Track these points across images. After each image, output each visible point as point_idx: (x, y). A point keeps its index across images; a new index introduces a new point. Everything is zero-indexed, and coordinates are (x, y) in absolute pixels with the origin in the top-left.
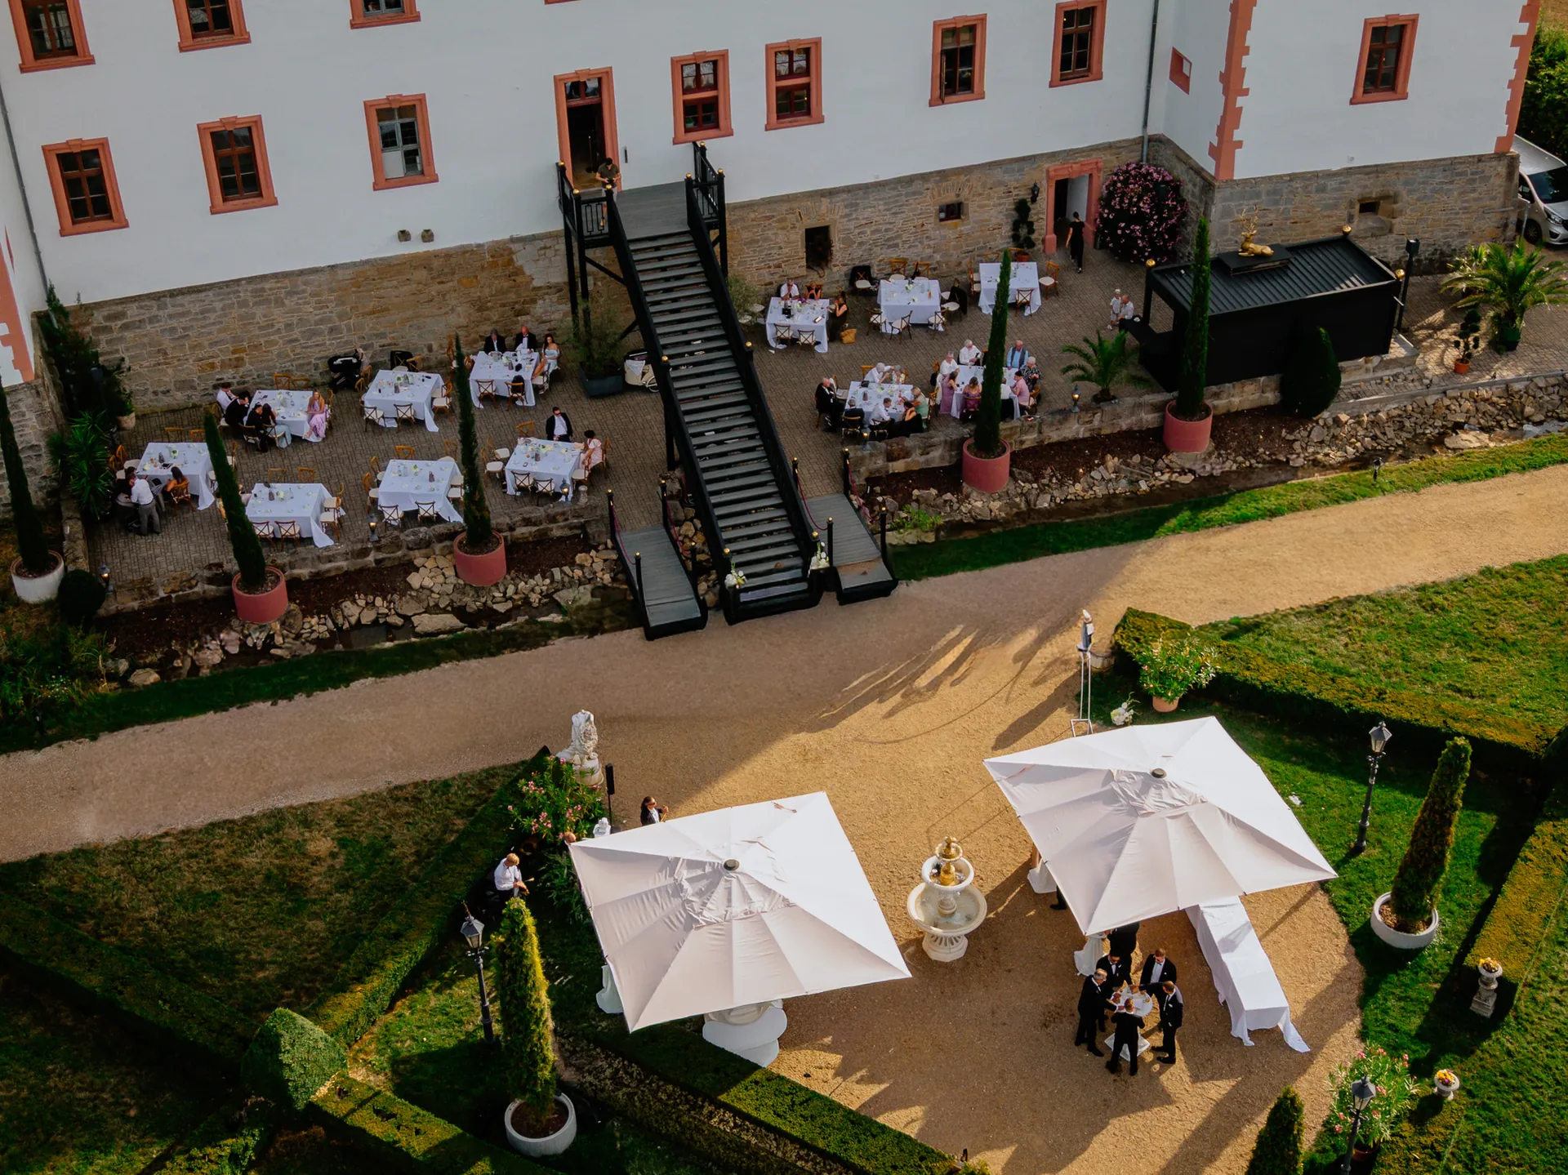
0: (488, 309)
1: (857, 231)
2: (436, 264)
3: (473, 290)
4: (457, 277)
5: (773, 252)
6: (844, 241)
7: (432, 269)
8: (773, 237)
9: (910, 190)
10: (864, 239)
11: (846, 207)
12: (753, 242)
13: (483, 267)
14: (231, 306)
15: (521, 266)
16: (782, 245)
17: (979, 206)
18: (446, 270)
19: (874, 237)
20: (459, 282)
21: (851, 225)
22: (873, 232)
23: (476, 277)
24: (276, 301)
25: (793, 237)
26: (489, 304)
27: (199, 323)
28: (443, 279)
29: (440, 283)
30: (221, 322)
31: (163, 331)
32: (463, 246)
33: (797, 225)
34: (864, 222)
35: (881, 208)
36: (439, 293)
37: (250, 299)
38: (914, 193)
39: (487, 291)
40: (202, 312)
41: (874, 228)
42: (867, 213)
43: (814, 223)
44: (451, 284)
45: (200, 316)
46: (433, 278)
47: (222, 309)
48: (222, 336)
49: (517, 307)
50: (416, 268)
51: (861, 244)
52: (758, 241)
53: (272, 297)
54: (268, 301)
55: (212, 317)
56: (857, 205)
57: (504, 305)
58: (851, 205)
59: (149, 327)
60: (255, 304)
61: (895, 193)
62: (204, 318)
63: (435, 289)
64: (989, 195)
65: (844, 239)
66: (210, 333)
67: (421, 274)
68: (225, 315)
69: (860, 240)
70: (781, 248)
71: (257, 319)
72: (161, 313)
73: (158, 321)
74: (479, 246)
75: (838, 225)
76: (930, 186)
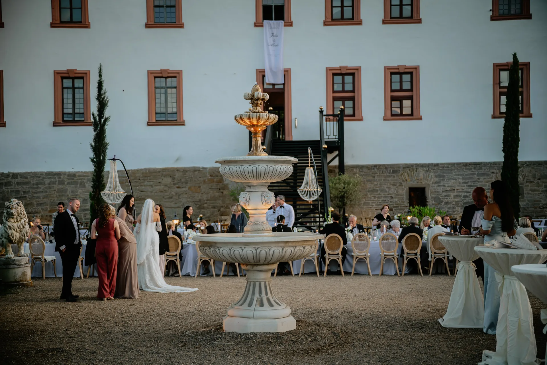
0: (204, 208)
1: (444, 194)
2: (177, 175)
3: (196, 194)
4: (188, 185)
5: (387, 199)
6: (435, 199)
7: (174, 179)
8: (387, 190)
9: (481, 171)
10: (449, 200)
11: (436, 177)
12: (373, 191)
13: (204, 181)
14: (54, 183)
15: (227, 184)
16: (393, 196)
17: (531, 190)
18: (183, 180)
19: (456, 200)
20: (189, 188)
21: (440, 189)
22: (456, 196)
23: (199, 187)
24: (81, 184)
25: (400, 192)
26: (205, 205)
27: (34, 191)
28: (180, 185)
29: (178, 187)
30: (46, 192)
31: (11, 192)
32: (195, 167)
33: (403, 184)
34: (449, 189)
35: (461, 181)
36: (176, 194)
37: (66, 180)
38: (483, 174)
39: (205, 197)
40: (37, 184)
41: (455, 194)
42: (451, 183)
43: (414, 184)
44: (184, 189)
45: (35, 186)
46: (174, 184)
47: (49, 184)
48: (45, 200)
49: (222, 209)
50: (166, 176)
51: (447, 203)
52: (377, 191)
53: (79, 181)
54: (76, 183)
55: (42, 187)
56: (444, 176)
57: (214, 207)
58: (439, 176)
59: (4, 188)
60: (68, 183)
61: (470, 172)
62: (37, 188)
63: (175, 190)
64: (538, 183)
65: (435, 198)
66: (38, 197)
67: (168, 180)
68: (50, 188)
69: (446, 200)
70: (392, 197)
71: (68, 193)
72: (13, 181)
73: (11, 185)
74: (203, 168)
75: (431, 188)
76: (494, 171)
